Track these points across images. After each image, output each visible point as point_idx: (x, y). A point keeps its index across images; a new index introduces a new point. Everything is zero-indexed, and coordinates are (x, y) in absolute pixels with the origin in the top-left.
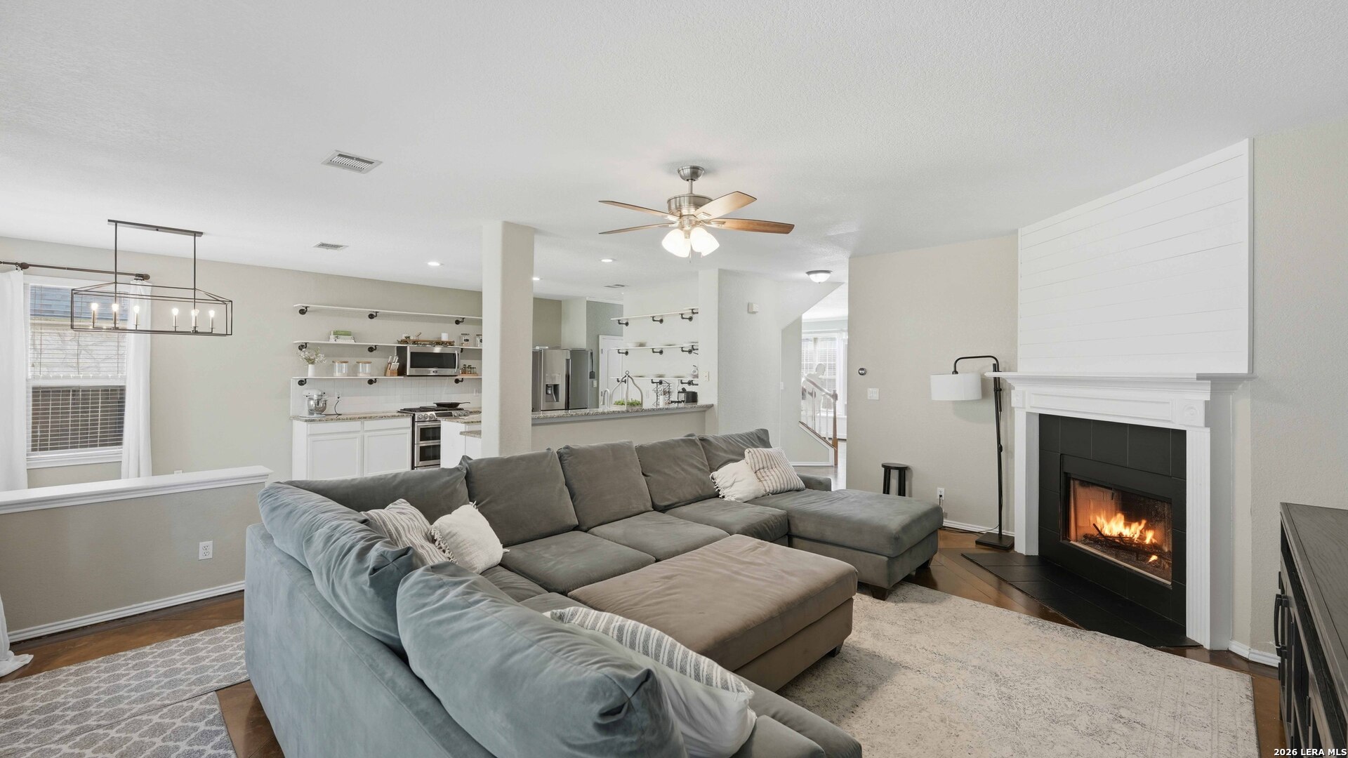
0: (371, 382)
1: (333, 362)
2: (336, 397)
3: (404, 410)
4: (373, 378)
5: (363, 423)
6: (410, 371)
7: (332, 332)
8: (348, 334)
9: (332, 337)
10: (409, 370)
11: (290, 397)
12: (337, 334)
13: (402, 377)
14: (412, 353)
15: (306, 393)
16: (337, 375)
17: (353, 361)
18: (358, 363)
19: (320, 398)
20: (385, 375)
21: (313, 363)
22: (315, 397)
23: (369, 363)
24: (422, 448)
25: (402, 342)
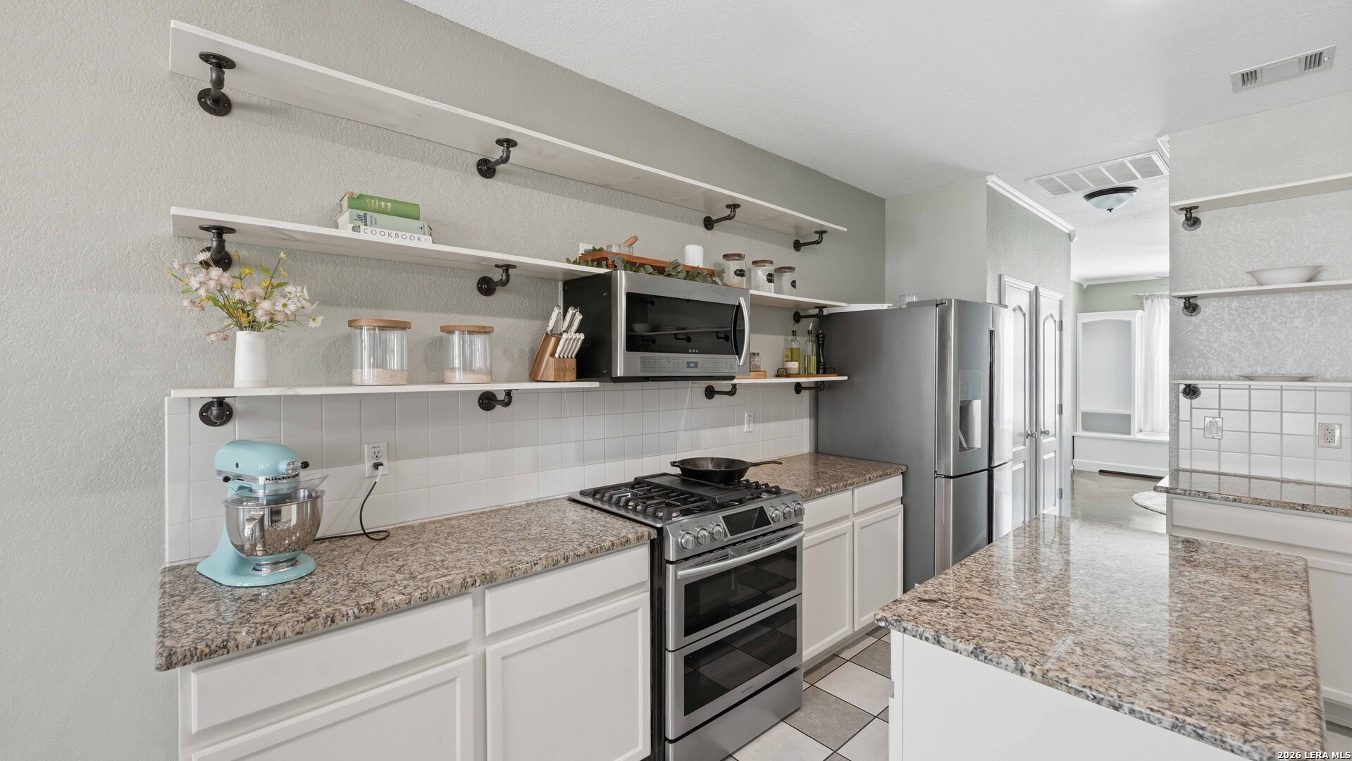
0: (487, 401)
1: (351, 323)
2: (368, 465)
3: (595, 493)
4: (499, 387)
5: (480, 603)
6: (627, 363)
7: (345, 202)
8: (407, 212)
9: (345, 218)
10: (621, 362)
11: (157, 481)
12: (363, 206)
13: (596, 384)
14: (630, 297)
15: (226, 459)
16: (367, 378)
17: (426, 324)
18: (449, 330)
19: (284, 487)
20: (533, 377)
21: (253, 325)
22: (262, 490)
23: (485, 331)
24: (692, 661)
25: (596, 257)
